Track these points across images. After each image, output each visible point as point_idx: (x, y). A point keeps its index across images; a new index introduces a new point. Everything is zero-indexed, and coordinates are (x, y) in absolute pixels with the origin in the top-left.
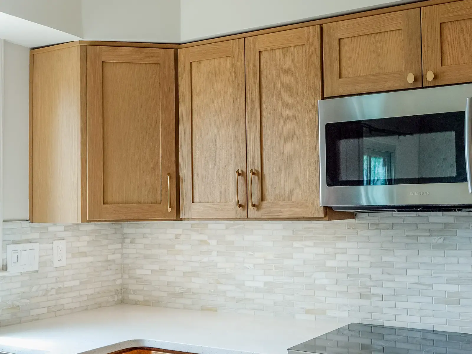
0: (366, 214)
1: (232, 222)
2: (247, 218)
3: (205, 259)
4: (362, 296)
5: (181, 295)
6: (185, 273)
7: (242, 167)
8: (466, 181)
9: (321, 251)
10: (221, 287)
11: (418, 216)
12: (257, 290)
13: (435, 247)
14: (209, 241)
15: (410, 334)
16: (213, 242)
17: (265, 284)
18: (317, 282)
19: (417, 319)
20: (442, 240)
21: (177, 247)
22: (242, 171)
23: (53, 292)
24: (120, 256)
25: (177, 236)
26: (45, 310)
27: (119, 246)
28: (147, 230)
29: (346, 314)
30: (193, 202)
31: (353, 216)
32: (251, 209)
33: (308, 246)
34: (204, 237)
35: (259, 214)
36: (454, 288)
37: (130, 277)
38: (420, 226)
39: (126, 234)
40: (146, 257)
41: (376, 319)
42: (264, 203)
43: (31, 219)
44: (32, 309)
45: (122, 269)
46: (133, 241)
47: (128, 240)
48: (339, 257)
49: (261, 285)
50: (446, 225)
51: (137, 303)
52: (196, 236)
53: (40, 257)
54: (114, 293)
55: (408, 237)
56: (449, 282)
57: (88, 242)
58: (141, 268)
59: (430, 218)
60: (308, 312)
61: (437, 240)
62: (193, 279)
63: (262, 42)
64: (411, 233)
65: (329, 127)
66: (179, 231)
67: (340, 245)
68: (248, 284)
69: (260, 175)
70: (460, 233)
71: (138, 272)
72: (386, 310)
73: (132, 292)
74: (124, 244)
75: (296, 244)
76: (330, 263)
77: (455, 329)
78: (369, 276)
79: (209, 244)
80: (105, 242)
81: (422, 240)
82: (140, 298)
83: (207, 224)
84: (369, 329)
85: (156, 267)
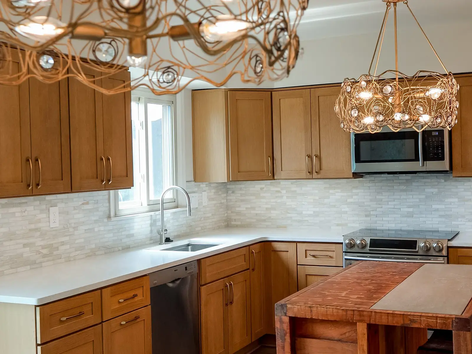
0: (368, 176)
1: (295, 180)
2: (313, 179)
3: (279, 201)
4: (367, 216)
5: (264, 221)
6: (267, 208)
7: (309, 153)
8: (419, 161)
9: (345, 194)
10: (289, 215)
11: (394, 176)
12: (309, 215)
13: (402, 191)
14: (281, 191)
15: (390, 232)
16: (284, 192)
17: (314, 212)
18: (343, 210)
19: (393, 225)
20: (405, 187)
21: (262, 195)
22: (309, 155)
23: (203, 219)
24: (226, 200)
25: (262, 189)
26: (200, 228)
27: (225, 195)
28: (242, 186)
29: (358, 225)
30: (282, 171)
31: (362, 177)
32: (315, 174)
33: (338, 192)
34: (279, 189)
35: (319, 176)
36: (411, 210)
37: (232, 212)
38: (395, 181)
39: (229, 188)
40: (242, 201)
41: (374, 226)
42: (322, 171)
43: (195, 180)
44: (196, 227)
45: (228, 208)
46: (233, 192)
47: (230, 192)
48: (355, 197)
49: (312, 213)
50: (407, 180)
51: (237, 226)
52: (273, 189)
53: (198, 200)
54: (224, 221)
55: (389, 186)
56: (409, 207)
57: (214, 192)
58: (240, 207)
59: (400, 177)
60: (338, 225)
61: (403, 187)
62: (272, 212)
63: (319, 91)
64: (390, 185)
65: (356, 135)
66: (263, 186)
67: (355, 191)
68: (304, 212)
69: (319, 157)
70: (414, 184)
71: (237, 209)
72: (378, 222)
73: (233, 220)
74: (228, 194)
75: (331, 191)
76: (349, 200)
77: (411, 229)
78: (370, 206)
79: (281, 192)
80: (220, 193)
81: (395, 187)
82: (239, 223)
83: (280, 182)
84: (370, 231)
85: (249, 206)
